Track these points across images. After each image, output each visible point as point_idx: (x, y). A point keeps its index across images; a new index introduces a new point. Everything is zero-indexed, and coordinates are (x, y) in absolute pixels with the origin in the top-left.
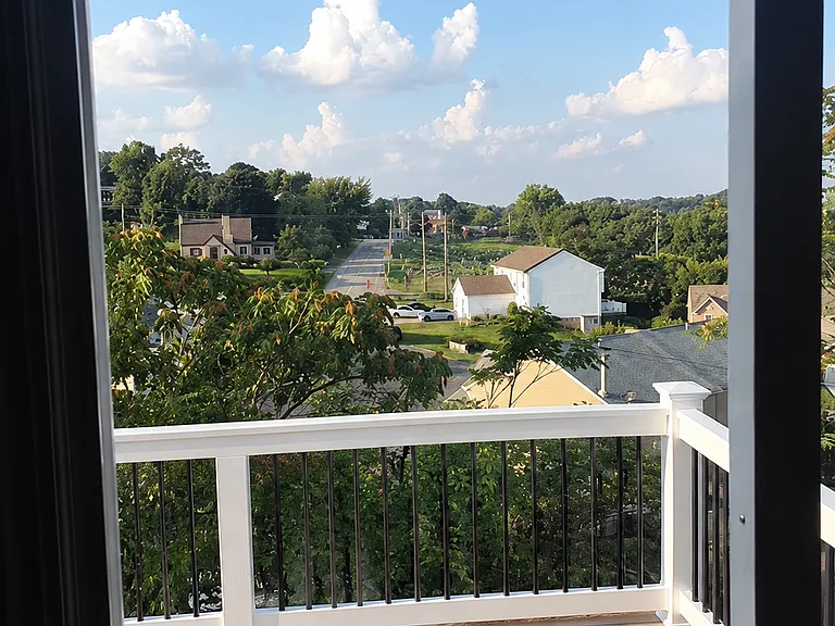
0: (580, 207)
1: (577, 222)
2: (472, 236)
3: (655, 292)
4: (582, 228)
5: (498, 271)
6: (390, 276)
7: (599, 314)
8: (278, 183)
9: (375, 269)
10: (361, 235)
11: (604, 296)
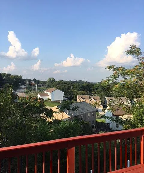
0: (59, 81)
1: (58, 84)
2: (40, 86)
3: (72, 96)
4: (59, 85)
5: (46, 92)
6: (26, 93)
7: (63, 100)
8: (4, 75)
9: (23, 91)
10: (20, 85)
11: (64, 97)
